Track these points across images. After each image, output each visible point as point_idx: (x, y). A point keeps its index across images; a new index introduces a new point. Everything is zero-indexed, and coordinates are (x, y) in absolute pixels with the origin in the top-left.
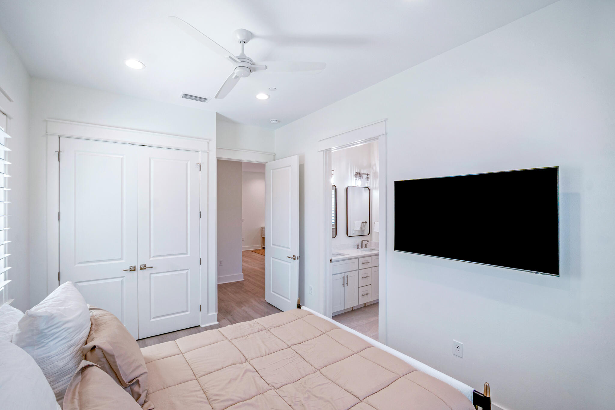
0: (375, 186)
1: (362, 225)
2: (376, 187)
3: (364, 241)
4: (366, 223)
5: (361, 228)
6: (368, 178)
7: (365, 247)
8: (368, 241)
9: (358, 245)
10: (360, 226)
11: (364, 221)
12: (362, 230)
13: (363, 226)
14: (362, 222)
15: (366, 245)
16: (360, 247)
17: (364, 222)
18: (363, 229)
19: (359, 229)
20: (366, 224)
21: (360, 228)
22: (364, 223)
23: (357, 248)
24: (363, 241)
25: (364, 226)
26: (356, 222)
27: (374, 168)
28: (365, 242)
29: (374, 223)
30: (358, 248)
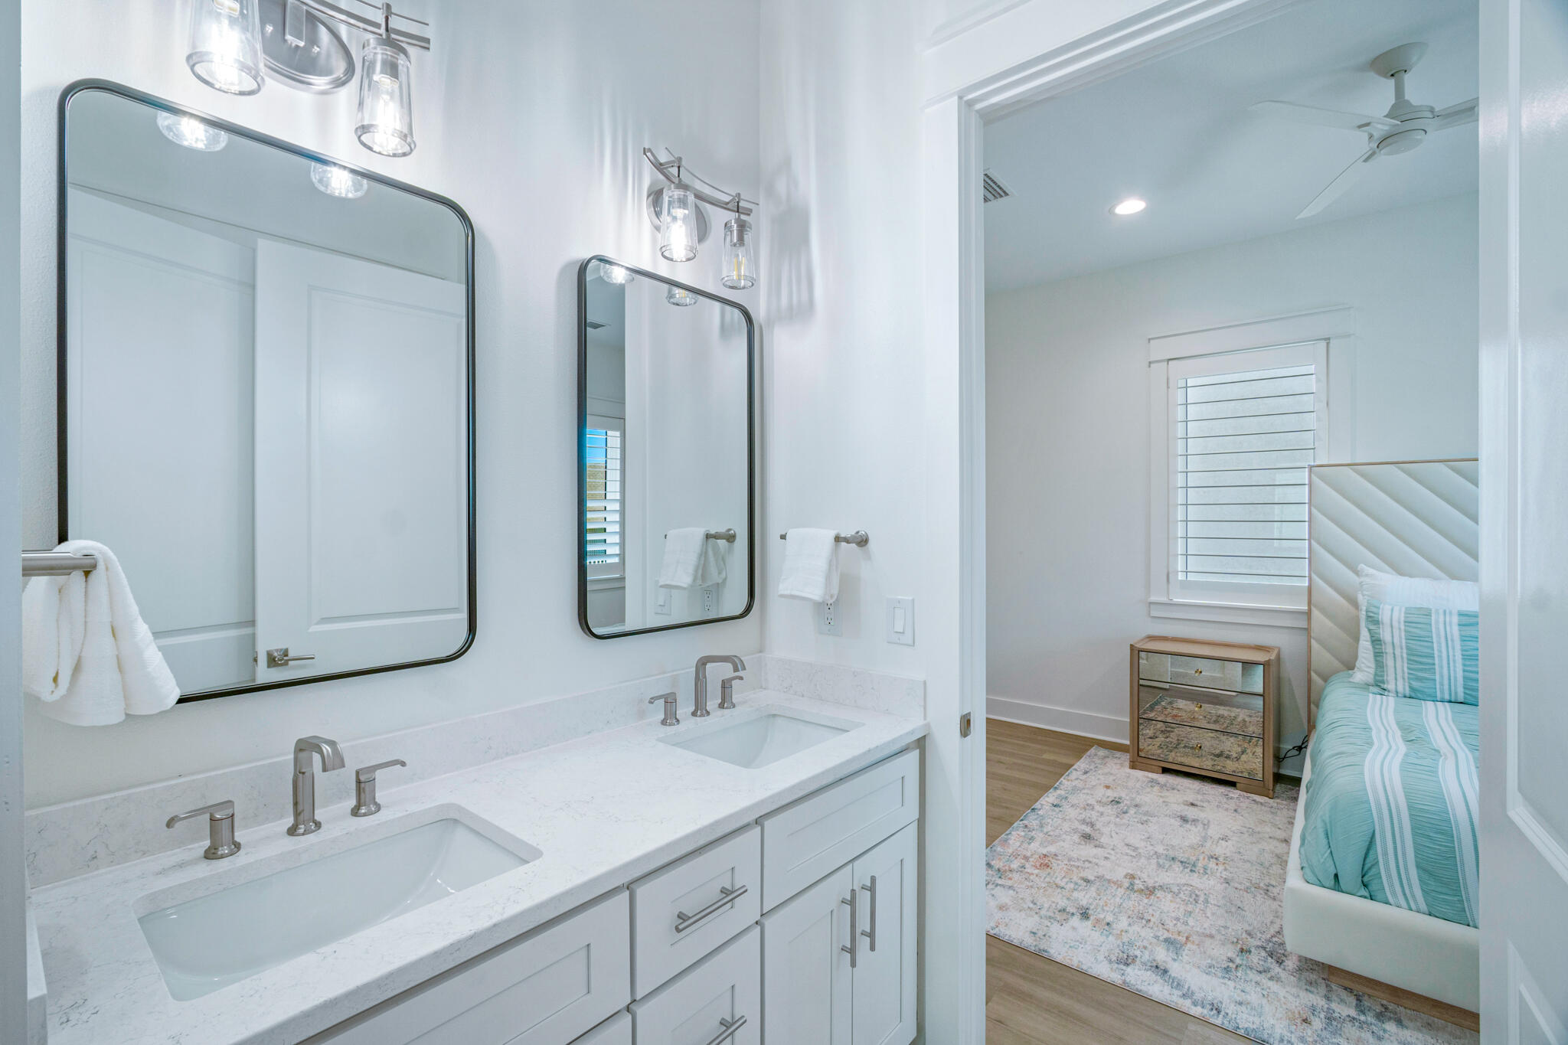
0: (784, 301)
1: (703, 554)
2: (790, 307)
3: (709, 666)
4: (731, 538)
5: (702, 570)
6: (742, 227)
7: (721, 706)
8: (737, 664)
9: (670, 702)
10: (692, 558)
11: (722, 529)
12: (706, 586)
13: (711, 558)
14: (708, 536)
15: (726, 686)
16: (685, 709)
17: (717, 536)
18: (715, 577)
19: (684, 579)
20: (730, 550)
21: (691, 570)
22: (722, 543)
23: (664, 722)
24: (703, 662)
25: (722, 561)
26: (671, 533)
27: (781, 187)
28: (717, 672)
29: (783, 537)
30: (670, 717)
